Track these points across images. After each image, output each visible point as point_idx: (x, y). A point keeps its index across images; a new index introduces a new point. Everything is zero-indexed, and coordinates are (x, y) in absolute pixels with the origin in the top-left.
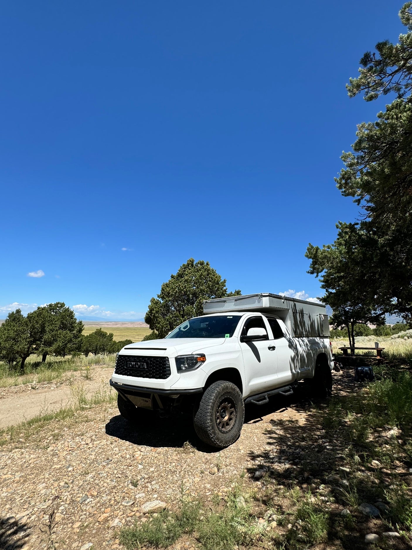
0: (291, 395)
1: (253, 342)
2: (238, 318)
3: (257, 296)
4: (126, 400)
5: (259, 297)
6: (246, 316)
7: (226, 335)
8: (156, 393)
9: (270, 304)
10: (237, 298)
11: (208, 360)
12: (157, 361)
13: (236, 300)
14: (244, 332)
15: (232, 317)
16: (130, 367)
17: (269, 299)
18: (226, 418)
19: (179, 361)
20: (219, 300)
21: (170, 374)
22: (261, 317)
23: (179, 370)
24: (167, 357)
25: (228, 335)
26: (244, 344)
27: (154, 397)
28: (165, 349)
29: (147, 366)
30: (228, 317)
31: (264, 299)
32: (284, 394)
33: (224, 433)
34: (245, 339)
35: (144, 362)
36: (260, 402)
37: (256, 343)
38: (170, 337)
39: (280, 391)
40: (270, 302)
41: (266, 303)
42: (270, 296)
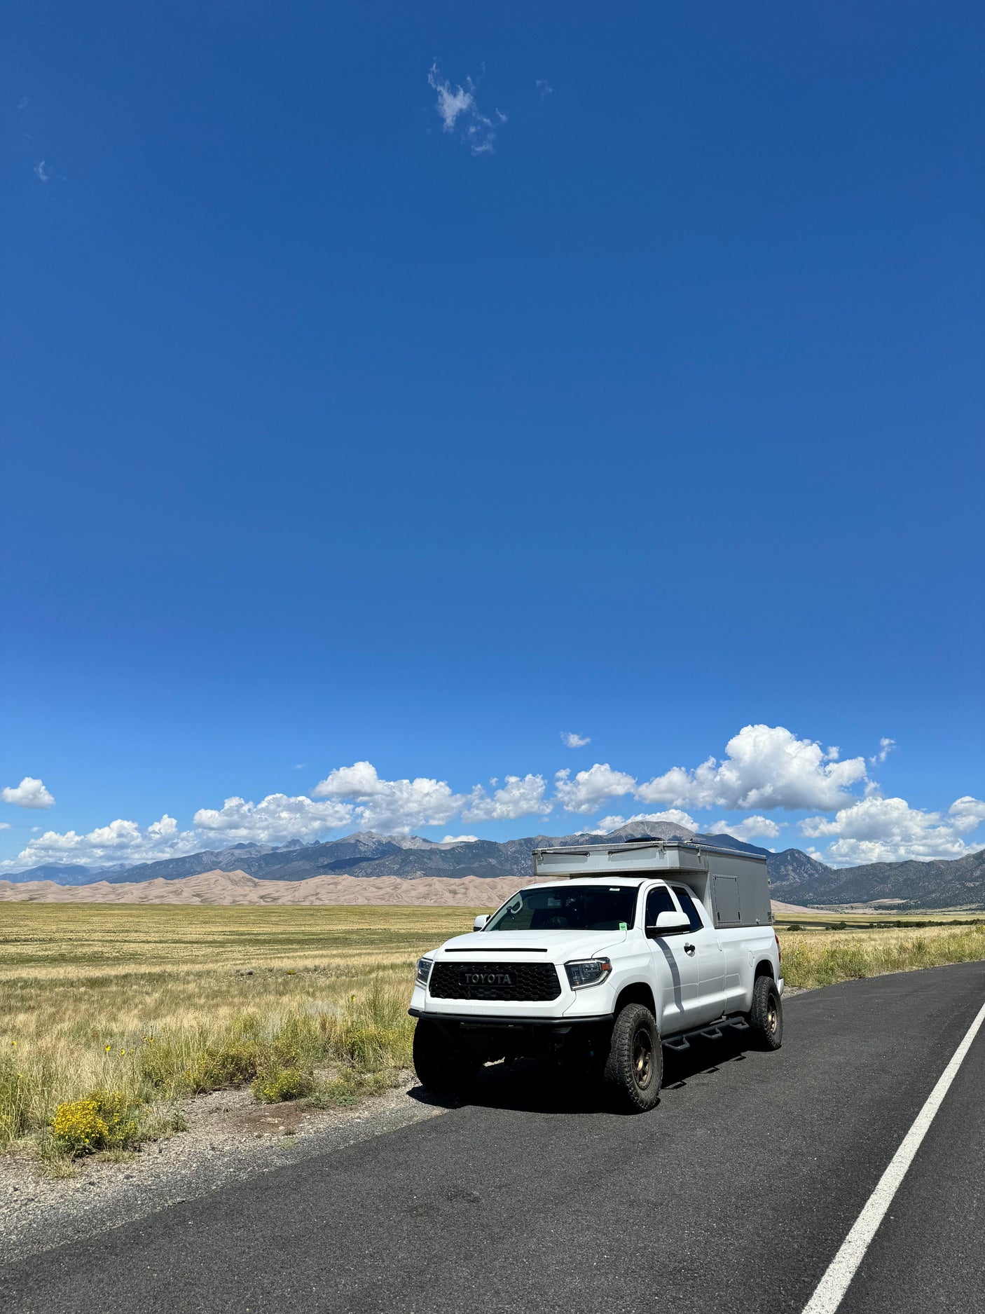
0: (719, 1039)
1: (663, 938)
2: (634, 893)
5: (659, 849)
6: (646, 886)
7: (621, 925)
9: (681, 863)
10: (613, 848)
11: (614, 968)
12: (533, 971)
13: (610, 853)
14: (650, 920)
15: (618, 890)
17: (679, 854)
18: (641, 1064)
19: (571, 969)
20: (573, 850)
21: (559, 992)
22: (665, 887)
23: (572, 983)
24: (552, 964)
25: (625, 924)
26: (652, 941)
28: (545, 950)
29: (512, 980)
30: (611, 889)
32: (709, 1036)
34: (654, 933)
35: (504, 974)
37: (667, 940)
38: (490, 928)
39: (701, 1032)
40: (681, 859)
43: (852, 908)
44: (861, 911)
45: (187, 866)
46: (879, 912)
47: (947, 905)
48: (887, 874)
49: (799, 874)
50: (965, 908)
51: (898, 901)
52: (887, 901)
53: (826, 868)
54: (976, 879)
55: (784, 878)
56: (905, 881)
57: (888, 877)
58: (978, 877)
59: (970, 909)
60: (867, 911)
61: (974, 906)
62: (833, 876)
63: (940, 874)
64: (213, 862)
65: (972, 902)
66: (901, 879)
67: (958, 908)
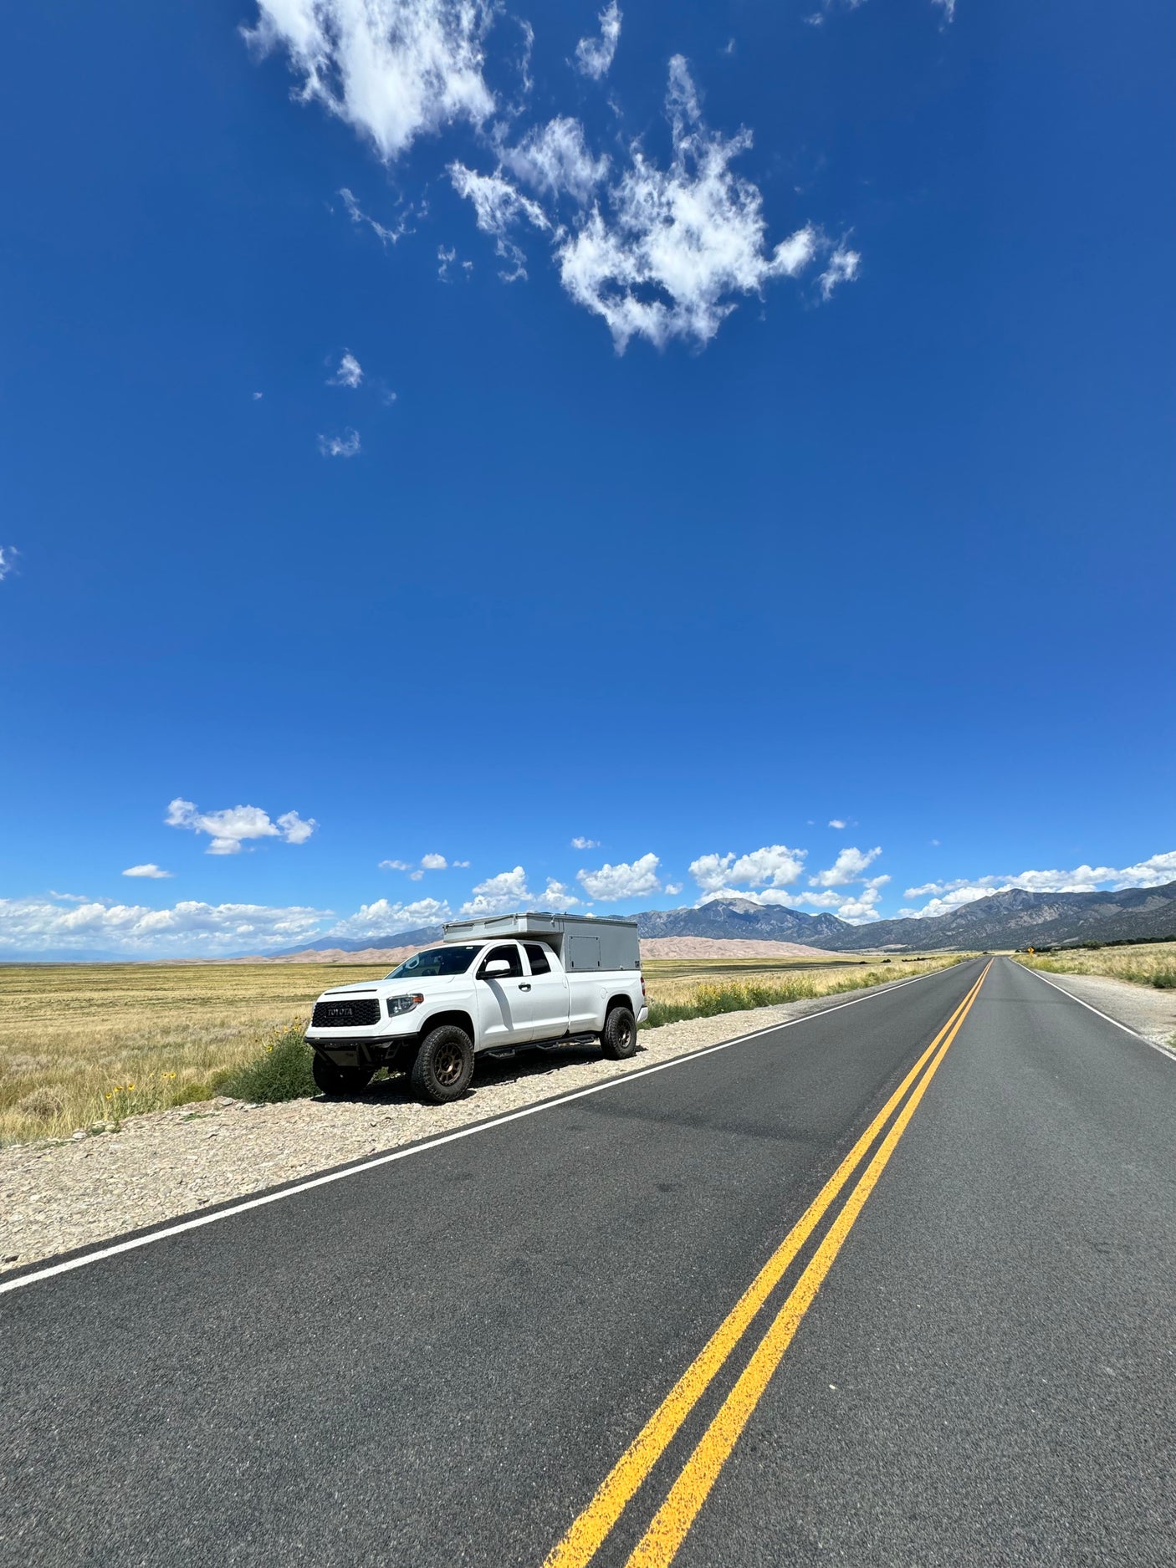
1: (496, 980)
2: (477, 949)
3: (512, 917)
4: (324, 1059)
6: (491, 945)
7: (453, 971)
8: (364, 1041)
9: (528, 928)
11: (426, 1000)
12: (365, 1005)
13: (486, 923)
14: (483, 966)
15: (467, 949)
16: (331, 1016)
19: (391, 1004)
21: (379, 1019)
22: (516, 945)
23: (391, 1012)
24: (377, 1000)
25: (457, 971)
26: (482, 981)
27: (360, 1048)
28: (375, 990)
29: (353, 1011)
30: (464, 949)
31: (520, 920)
33: (448, 1085)
34: (485, 976)
35: (350, 1008)
36: (502, 1055)
37: (501, 981)
41: (522, 926)
42: (529, 916)
43: (868, 951)
44: (876, 953)
45: (417, 936)
46: (888, 953)
47: (935, 948)
48: (891, 927)
49: (830, 930)
50: (946, 949)
51: (900, 946)
52: (892, 947)
53: (848, 925)
54: (953, 929)
55: (820, 933)
56: (904, 932)
57: (892, 930)
58: (954, 928)
59: (950, 950)
60: (879, 953)
61: (952, 948)
62: (854, 931)
63: (928, 927)
64: (433, 934)
65: (951, 945)
66: (901, 931)
67: (942, 949)
